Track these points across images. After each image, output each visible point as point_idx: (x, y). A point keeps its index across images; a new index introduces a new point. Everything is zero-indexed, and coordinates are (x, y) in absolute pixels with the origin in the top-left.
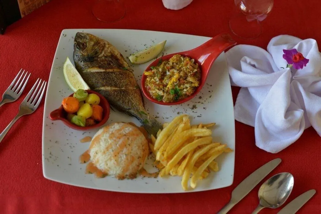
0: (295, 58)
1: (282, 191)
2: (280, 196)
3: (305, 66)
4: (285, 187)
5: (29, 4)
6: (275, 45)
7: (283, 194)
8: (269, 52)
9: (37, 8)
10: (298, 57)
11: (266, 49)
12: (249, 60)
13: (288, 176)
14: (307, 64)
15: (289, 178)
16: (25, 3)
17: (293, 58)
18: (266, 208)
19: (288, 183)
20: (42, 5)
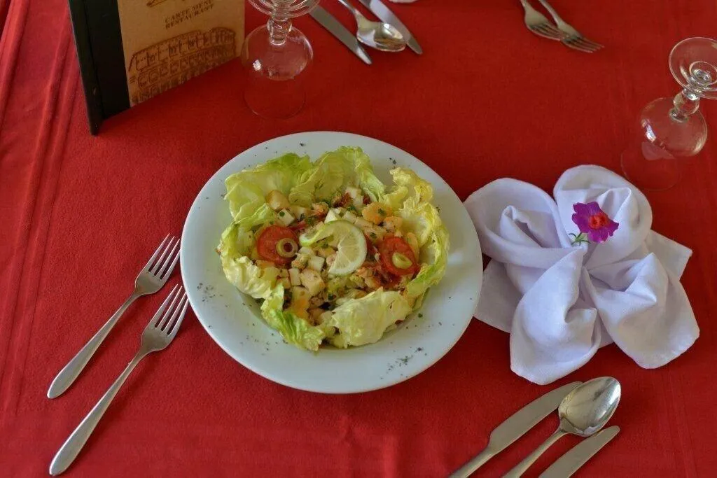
0: (594, 222)
1: (600, 406)
2: (595, 415)
3: (612, 235)
4: (606, 400)
5: (146, 85)
6: (565, 188)
7: (602, 411)
8: (554, 200)
9: (161, 92)
10: (598, 220)
11: (550, 192)
12: (516, 215)
13: (611, 382)
14: (615, 233)
15: (612, 387)
16: (141, 85)
17: (590, 220)
18: (569, 435)
19: (611, 395)
20: (171, 87)
